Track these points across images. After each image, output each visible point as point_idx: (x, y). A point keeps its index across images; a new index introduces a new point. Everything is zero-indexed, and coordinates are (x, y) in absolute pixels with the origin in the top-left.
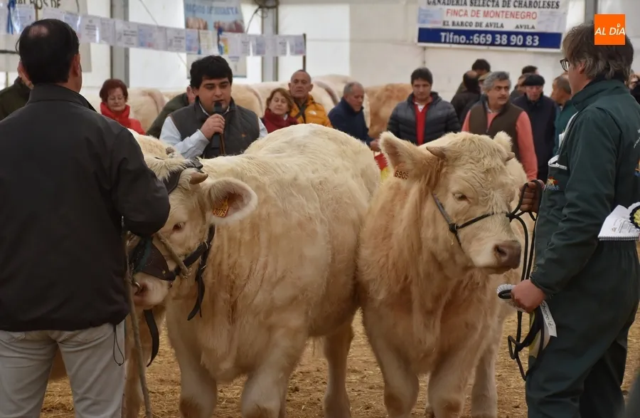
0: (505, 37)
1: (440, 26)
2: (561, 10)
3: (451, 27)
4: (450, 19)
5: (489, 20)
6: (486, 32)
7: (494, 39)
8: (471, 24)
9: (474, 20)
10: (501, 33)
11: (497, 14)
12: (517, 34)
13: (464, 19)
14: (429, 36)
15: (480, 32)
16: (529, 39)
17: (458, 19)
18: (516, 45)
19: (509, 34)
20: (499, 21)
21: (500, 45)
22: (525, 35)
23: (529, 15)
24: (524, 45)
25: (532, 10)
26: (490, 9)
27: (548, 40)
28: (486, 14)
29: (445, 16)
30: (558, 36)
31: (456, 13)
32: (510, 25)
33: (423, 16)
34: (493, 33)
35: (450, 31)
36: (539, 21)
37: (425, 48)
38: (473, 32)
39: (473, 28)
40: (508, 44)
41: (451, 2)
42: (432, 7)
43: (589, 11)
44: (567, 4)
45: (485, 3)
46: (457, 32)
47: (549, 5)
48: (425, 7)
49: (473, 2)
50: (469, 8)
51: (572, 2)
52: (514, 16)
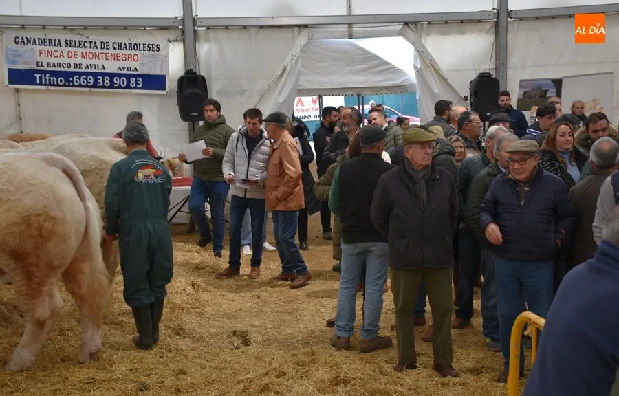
0: (107, 80)
1: (34, 67)
2: (162, 52)
3: (46, 68)
4: (45, 60)
5: (89, 62)
6: (87, 74)
7: (96, 81)
8: (69, 65)
9: (72, 61)
10: (104, 75)
11: (96, 56)
12: (120, 76)
13: (61, 60)
14: (20, 77)
15: (80, 74)
16: (133, 80)
17: (53, 60)
18: (120, 87)
19: (112, 75)
20: (100, 62)
21: (103, 87)
22: (128, 76)
23: (130, 57)
24: (128, 87)
25: (133, 52)
26: (88, 50)
27: (155, 82)
28: (84, 56)
29: (38, 57)
30: (164, 78)
31: (50, 54)
32: (112, 67)
33: (11, 56)
34: (95, 75)
35: (45, 72)
36: (142, 64)
37: (17, 90)
38: (73, 74)
39: (72, 69)
40: (112, 86)
41: (42, 42)
42: (21, 48)
43: (190, 55)
44: (167, 47)
45: (82, 44)
46: (52, 74)
47: (149, 47)
48: (12, 46)
49: (68, 43)
50: (65, 50)
51: (171, 46)
52: (113, 57)
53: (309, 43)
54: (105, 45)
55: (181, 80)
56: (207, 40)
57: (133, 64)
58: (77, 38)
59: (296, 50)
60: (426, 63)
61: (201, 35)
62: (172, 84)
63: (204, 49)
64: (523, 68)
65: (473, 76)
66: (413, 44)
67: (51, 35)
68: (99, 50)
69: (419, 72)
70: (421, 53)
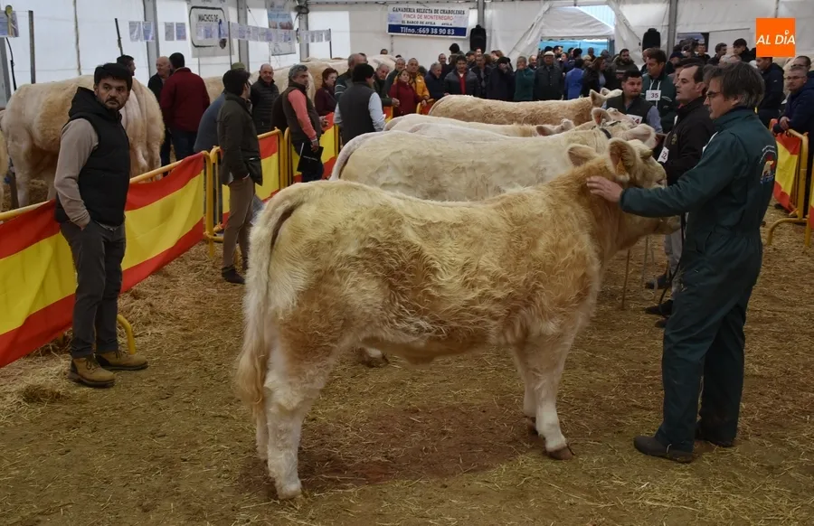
0: (436, 30)
1: (401, 23)
2: (465, 15)
3: (406, 24)
4: (406, 19)
5: (427, 20)
6: (426, 27)
7: (430, 31)
8: (417, 22)
9: (419, 20)
10: (434, 28)
11: (432, 17)
12: (443, 28)
13: (414, 20)
14: (394, 29)
15: (423, 27)
16: (449, 30)
17: (410, 20)
18: (443, 34)
19: (438, 28)
20: (433, 21)
21: (434, 34)
22: (447, 28)
23: (449, 18)
24: (446, 34)
25: (450, 15)
26: (428, 14)
27: (460, 31)
28: (426, 17)
29: (403, 18)
30: (465, 29)
31: (409, 16)
32: (439, 23)
33: (391, 18)
34: (430, 28)
35: (406, 26)
36: (455, 22)
37: (392, 36)
38: (419, 27)
39: (419, 24)
40: (438, 34)
41: (406, 10)
42: (396, 13)
43: (481, 17)
44: (468, 12)
45: (425, 11)
46: (410, 27)
47: (459, 12)
48: (392, 13)
49: (418, 11)
50: (416, 14)
51: (471, 11)
52: (441, 18)
53: (549, 10)
54: (436, 11)
55: (473, 30)
56: (490, 8)
57: (449, 21)
58: (422, 7)
59: (541, 14)
60: (622, 21)
61: (488, 5)
62: (468, 33)
63: (489, 13)
64: (688, 25)
65: (646, 30)
66: (614, 10)
67: (411, 7)
68: (433, 14)
69: (616, 26)
70: (619, 16)
